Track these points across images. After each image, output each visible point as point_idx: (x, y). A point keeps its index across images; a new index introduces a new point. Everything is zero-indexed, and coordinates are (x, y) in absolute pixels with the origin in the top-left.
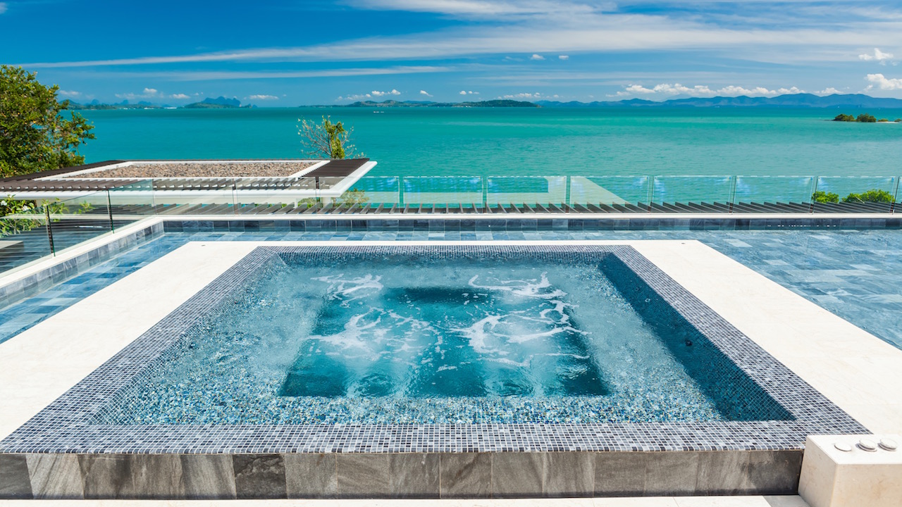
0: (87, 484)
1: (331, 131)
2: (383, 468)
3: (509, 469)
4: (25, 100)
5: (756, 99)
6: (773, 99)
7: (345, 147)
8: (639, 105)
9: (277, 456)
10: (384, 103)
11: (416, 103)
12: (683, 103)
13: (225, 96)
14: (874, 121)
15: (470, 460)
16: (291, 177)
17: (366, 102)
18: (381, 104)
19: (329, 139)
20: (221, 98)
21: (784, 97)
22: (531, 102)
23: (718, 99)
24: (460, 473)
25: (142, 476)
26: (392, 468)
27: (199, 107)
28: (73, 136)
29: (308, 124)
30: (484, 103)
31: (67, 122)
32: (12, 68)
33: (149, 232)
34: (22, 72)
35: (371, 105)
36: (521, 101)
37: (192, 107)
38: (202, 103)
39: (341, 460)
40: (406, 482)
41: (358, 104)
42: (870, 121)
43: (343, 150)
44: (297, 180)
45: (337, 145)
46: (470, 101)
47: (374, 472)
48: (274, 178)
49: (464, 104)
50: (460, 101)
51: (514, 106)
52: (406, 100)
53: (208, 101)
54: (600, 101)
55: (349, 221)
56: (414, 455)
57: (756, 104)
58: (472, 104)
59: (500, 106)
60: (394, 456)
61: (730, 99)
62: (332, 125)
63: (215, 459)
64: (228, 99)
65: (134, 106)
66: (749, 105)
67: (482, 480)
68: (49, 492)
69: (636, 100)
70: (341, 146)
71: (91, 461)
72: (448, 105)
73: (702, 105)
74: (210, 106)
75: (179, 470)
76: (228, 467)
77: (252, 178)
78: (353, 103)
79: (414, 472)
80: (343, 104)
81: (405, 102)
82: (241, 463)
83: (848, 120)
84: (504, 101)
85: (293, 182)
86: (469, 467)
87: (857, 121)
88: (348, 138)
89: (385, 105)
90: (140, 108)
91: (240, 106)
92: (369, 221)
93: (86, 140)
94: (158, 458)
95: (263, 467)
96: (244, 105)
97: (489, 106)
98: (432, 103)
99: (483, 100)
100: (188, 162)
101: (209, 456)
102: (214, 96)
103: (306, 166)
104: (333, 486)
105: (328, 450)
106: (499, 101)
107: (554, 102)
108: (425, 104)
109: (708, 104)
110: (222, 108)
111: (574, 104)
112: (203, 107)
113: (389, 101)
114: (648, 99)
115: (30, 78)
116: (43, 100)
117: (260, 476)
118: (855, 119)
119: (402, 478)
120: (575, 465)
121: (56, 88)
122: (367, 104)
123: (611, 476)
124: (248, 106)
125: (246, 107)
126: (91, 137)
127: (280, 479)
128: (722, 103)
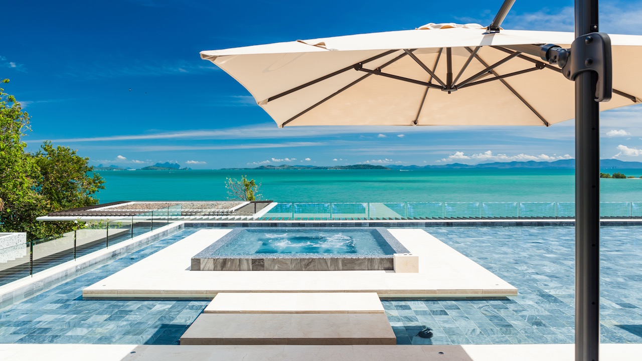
0: (215, 267)
1: (247, 185)
2: (289, 262)
3: (320, 263)
4: (71, 166)
5: (541, 163)
6: (553, 163)
7: (255, 195)
8: (459, 167)
9: (263, 259)
10: (280, 166)
11: (302, 166)
12: (490, 166)
13: (171, 162)
14: (625, 177)
15: (310, 261)
16: (230, 210)
17: (268, 166)
18: (278, 168)
19: (245, 190)
20: (167, 163)
21: (560, 162)
22: (383, 166)
23: (514, 163)
24: (308, 264)
25: (229, 264)
26: (291, 263)
27: (151, 169)
28: (92, 187)
29: (233, 181)
30: (350, 167)
31: (91, 178)
32: (63, 148)
33: (180, 227)
34: (69, 150)
35: (271, 168)
36: (376, 165)
37: (147, 169)
38: (154, 166)
39: (278, 260)
40: (295, 267)
41: (262, 168)
42: (622, 178)
43: (254, 197)
44: (234, 211)
45: (251, 194)
46: (340, 165)
47: (287, 264)
48: (221, 210)
49: (335, 168)
50: (333, 165)
51: (371, 169)
52: (296, 165)
53: (158, 165)
54: (431, 165)
55: (269, 223)
56: (297, 259)
57: (541, 167)
58: (342, 167)
59: (361, 168)
60: (292, 259)
61: (522, 163)
62: (248, 181)
63: (247, 260)
64: (172, 164)
65: (107, 168)
66: (537, 167)
67: (313, 266)
68: (205, 269)
69: (456, 164)
70: (253, 195)
71: (217, 261)
72: (324, 168)
73: (504, 168)
74: (159, 168)
75: (238, 263)
76: (250, 262)
77: (209, 210)
78: (258, 166)
79: (297, 264)
80: (252, 168)
81: (295, 166)
82: (254, 261)
83: (607, 177)
84: (364, 165)
85: (231, 212)
86: (311, 262)
87: (613, 177)
88: (257, 190)
89: (280, 168)
90: (111, 169)
91: (180, 168)
92: (278, 223)
93: (100, 190)
94: (233, 260)
95: (259, 262)
96: (182, 168)
97: (353, 169)
98: (313, 167)
99: (349, 165)
100: (168, 202)
101: (246, 259)
102: (162, 162)
103: (236, 205)
104: (276, 268)
105: (275, 258)
106: (360, 165)
107: (398, 166)
108: (308, 167)
109: (507, 167)
110: (167, 170)
111: (413, 167)
112: (154, 169)
113: (283, 166)
114: (464, 164)
115: (73, 153)
116: (80, 166)
117: (258, 265)
118: (612, 176)
119: (293, 265)
120: (337, 262)
121: (87, 159)
122: (268, 167)
123: (346, 265)
124: (185, 169)
125: (184, 169)
126: (103, 188)
127: (263, 266)
128: (517, 166)
